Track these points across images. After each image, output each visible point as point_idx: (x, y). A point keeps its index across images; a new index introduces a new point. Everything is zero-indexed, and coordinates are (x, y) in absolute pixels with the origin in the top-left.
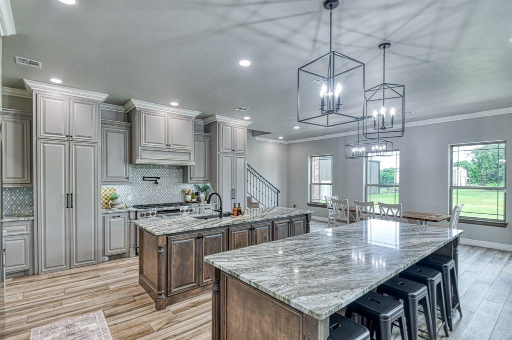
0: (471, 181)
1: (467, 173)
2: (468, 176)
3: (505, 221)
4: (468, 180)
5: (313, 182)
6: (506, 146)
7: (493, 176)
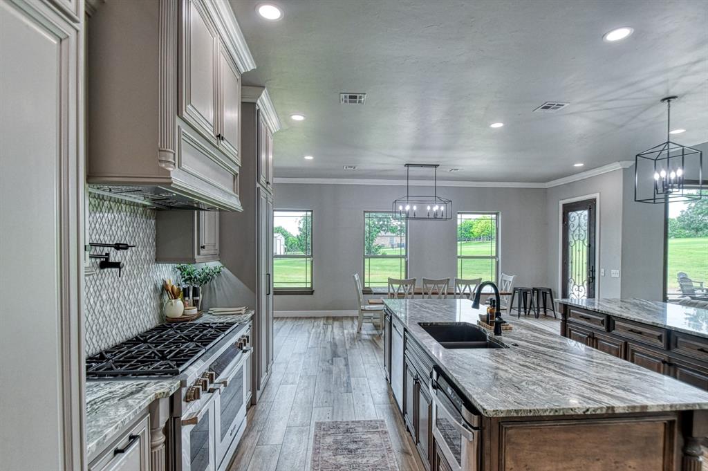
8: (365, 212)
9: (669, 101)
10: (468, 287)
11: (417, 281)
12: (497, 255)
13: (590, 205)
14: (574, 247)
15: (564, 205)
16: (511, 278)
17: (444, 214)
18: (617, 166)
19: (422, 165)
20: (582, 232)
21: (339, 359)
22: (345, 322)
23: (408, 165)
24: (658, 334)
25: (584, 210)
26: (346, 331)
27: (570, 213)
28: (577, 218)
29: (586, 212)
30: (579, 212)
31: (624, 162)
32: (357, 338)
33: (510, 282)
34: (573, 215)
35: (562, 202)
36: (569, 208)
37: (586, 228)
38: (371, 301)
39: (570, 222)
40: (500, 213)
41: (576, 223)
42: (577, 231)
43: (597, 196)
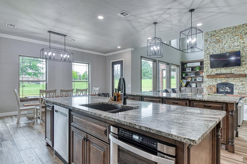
8: (19, 55)
9: (155, 24)
10: (82, 93)
11: (57, 91)
12: (89, 81)
13: (121, 62)
14: (116, 77)
15: (112, 62)
16: (98, 89)
17: (69, 59)
18: (130, 49)
19: (58, 34)
20: (118, 72)
21: (6, 142)
22: (6, 120)
23: (50, 32)
24: (159, 100)
25: (119, 64)
26: (8, 125)
27: (114, 65)
28: (117, 67)
29: (120, 65)
30: (117, 65)
31: (132, 48)
32: (18, 126)
33: (97, 90)
34: (116, 66)
35: (111, 61)
36: (114, 63)
37: (120, 71)
38: (25, 105)
39: (114, 69)
40: (90, 64)
41: (116, 69)
42: (117, 72)
43: (123, 59)
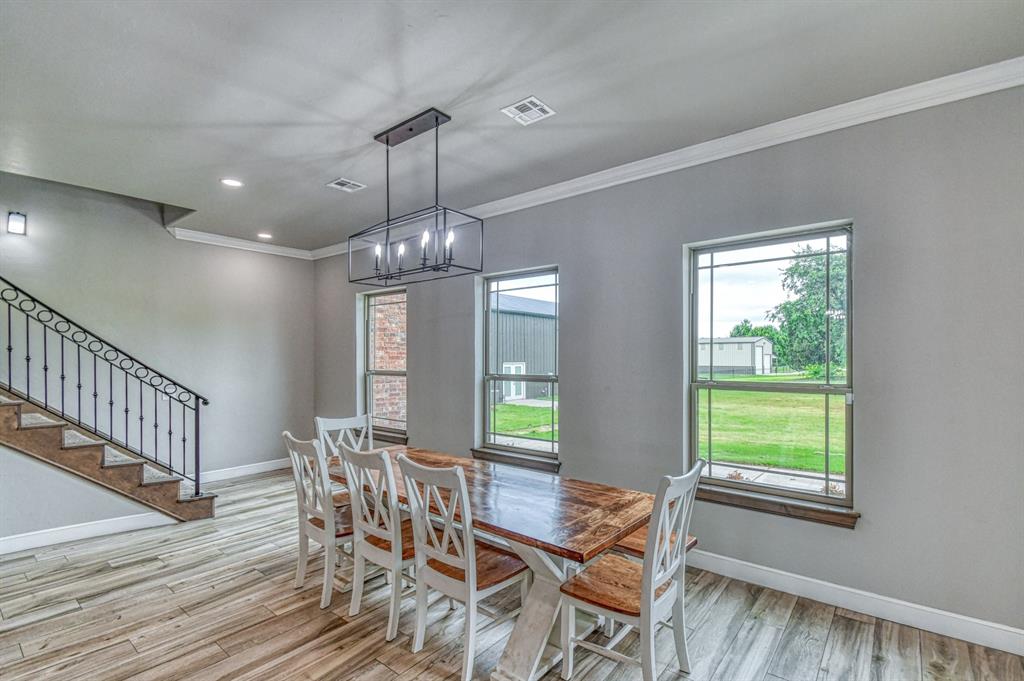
0: (779, 361)
1: (773, 348)
2: (774, 353)
3: (848, 503)
4: (774, 361)
5: (371, 367)
6: (850, 240)
7: (812, 353)
